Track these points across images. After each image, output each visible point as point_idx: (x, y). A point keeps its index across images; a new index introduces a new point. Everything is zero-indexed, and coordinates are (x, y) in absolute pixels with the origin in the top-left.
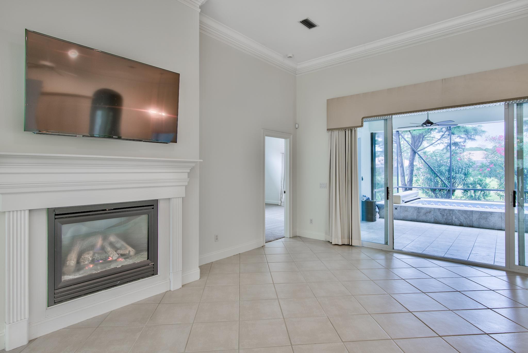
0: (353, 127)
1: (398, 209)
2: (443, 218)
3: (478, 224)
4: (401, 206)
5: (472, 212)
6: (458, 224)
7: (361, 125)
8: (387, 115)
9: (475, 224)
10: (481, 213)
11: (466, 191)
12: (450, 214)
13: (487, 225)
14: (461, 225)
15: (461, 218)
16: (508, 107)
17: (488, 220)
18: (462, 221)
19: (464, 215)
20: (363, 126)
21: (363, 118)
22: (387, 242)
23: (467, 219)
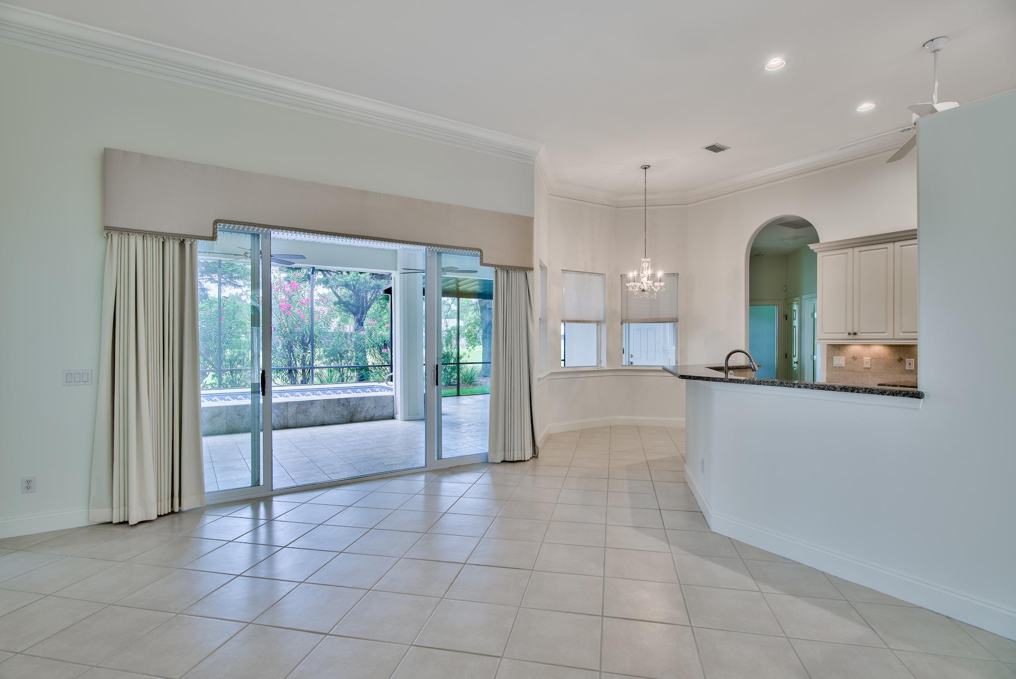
0: (190, 236)
3: (294, 422)
9: (291, 422)
10: (300, 404)
17: (308, 414)
19: (276, 411)
20: (216, 240)
21: (216, 222)
22: (259, 480)
23: (280, 416)
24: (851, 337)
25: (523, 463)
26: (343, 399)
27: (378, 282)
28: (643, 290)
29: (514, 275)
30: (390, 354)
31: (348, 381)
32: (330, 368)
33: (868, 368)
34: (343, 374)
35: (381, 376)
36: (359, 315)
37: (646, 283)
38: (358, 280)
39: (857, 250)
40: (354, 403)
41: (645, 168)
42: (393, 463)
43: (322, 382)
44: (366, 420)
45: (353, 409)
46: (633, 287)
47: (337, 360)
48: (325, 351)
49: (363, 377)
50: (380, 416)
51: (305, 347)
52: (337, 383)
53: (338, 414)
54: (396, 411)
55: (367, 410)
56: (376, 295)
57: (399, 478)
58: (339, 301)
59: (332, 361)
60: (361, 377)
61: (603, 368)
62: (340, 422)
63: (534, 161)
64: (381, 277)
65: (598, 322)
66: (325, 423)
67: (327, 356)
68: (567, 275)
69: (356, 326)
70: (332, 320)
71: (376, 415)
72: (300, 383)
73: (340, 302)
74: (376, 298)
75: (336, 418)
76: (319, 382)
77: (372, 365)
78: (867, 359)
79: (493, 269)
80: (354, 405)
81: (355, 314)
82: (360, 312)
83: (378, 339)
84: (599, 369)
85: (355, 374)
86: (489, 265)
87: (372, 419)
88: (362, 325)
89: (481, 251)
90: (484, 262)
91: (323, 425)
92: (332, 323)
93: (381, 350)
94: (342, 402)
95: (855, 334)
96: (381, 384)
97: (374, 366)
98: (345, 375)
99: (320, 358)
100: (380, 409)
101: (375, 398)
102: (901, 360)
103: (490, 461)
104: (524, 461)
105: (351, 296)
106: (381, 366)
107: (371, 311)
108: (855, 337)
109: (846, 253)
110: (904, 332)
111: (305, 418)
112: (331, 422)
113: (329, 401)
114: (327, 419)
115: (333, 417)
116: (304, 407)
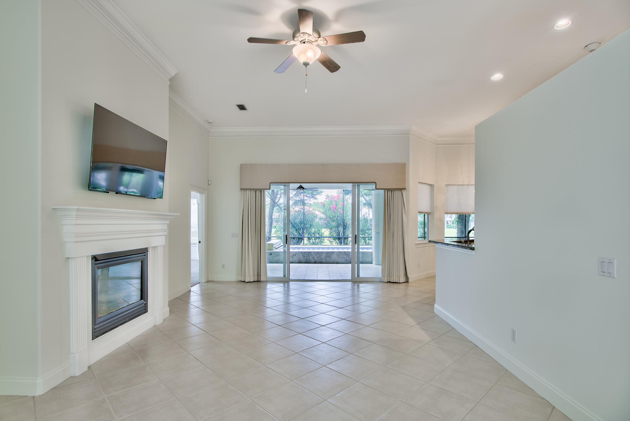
0: (263, 189)
1: (273, 254)
2: (304, 259)
4: (275, 252)
5: (322, 252)
6: (313, 262)
7: (269, 188)
8: (287, 183)
9: (324, 261)
10: (327, 253)
11: (309, 238)
12: (309, 255)
13: (330, 261)
14: (315, 263)
15: (315, 258)
16: (353, 187)
17: (331, 257)
18: (316, 260)
19: (317, 255)
21: (270, 183)
22: (285, 275)
25: (399, 284)
26: (347, 252)
29: (395, 193)
54: (373, 260)
62: (345, 263)
63: (409, 134)
66: (339, 263)
68: (450, 187)
71: (363, 261)
79: (383, 191)
86: (380, 189)
89: (375, 183)
90: (377, 188)
91: (337, 263)
100: (366, 258)
103: (382, 281)
104: (399, 283)
112: (341, 262)
113: (340, 252)
114: (339, 261)
115: (342, 260)
116: (329, 254)
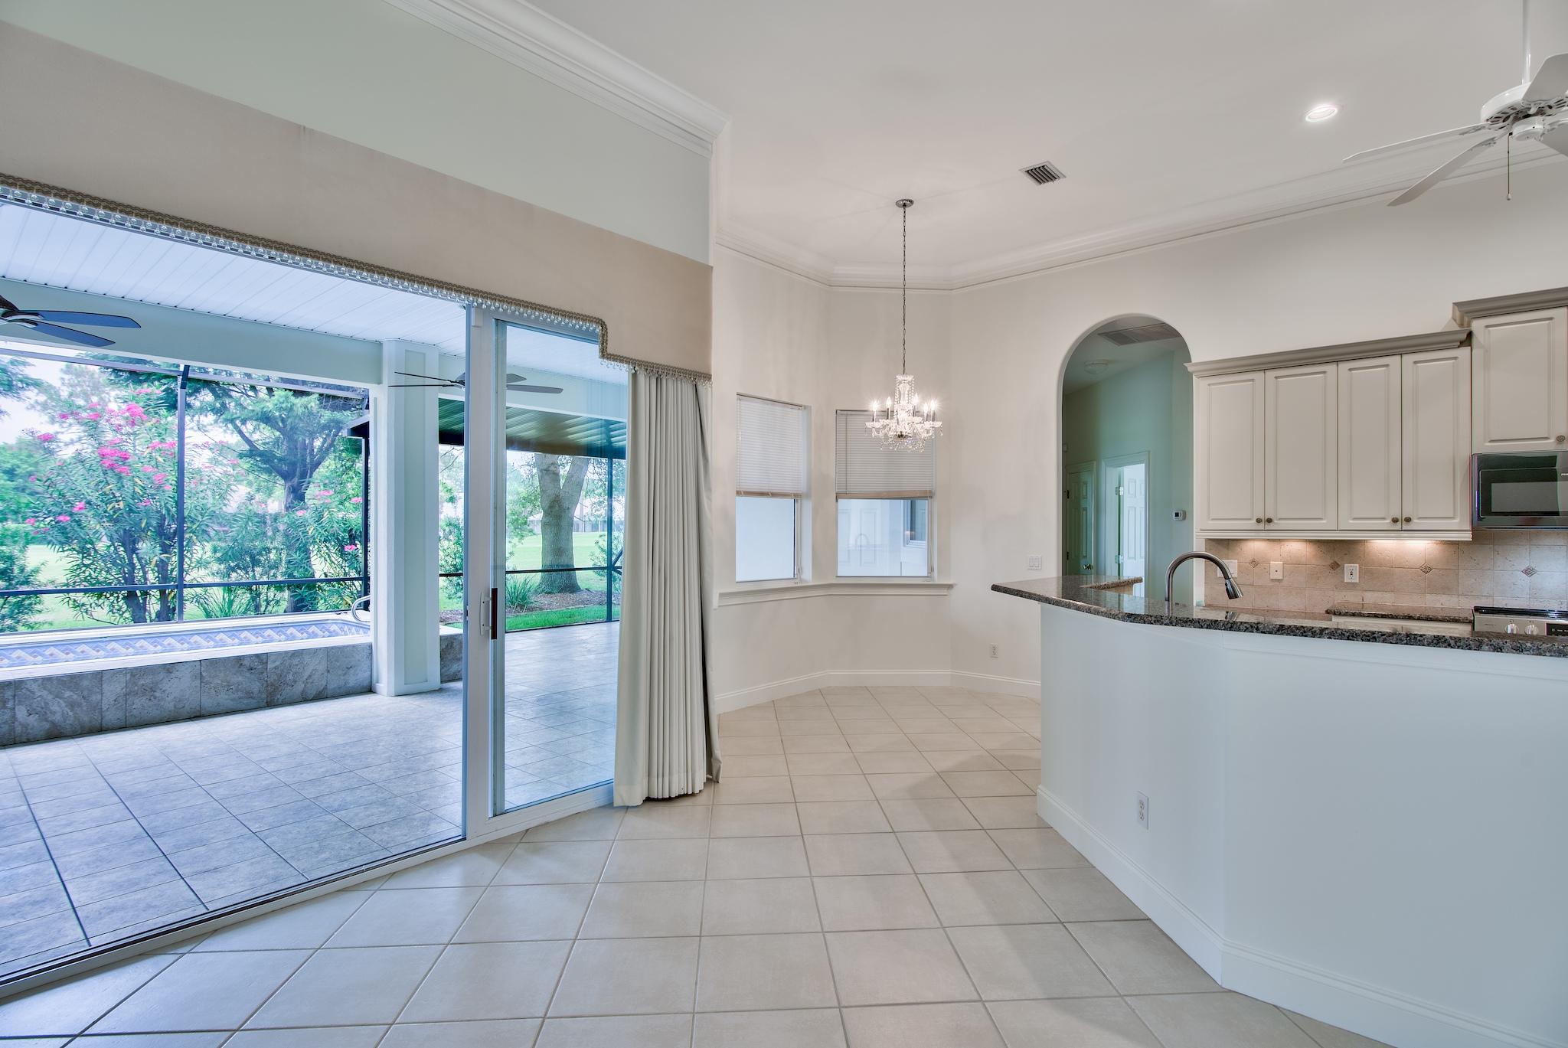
3: (120, 714)
9: (111, 716)
10: (135, 673)
15: (54, 708)
17: (157, 694)
18: (58, 718)
19: (67, 694)
23: (80, 705)
24: (1261, 526)
25: (690, 800)
26: (249, 656)
27: (338, 415)
28: (901, 436)
29: (670, 386)
30: (361, 557)
31: (270, 608)
32: (228, 587)
33: (1279, 581)
34: (259, 595)
35: (342, 599)
36: (296, 480)
37: (904, 422)
38: (291, 409)
39: (1271, 374)
40: (278, 663)
41: (905, 205)
42: (374, 820)
43: (209, 615)
44: (305, 699)
45: (276, 677)
46: (878, 430)
47: (245, 569)
48: (215, 551)
49: (302, 600)
50: (340, 688)
51: (167, 542)
52: (244, 614)
53: (237, 691)
54: (378, 676)
55: (310, 676)
56: (333, 441)
57: (393, 883)
58: (251, 451)
59: (233, 570)
60: (299, 601)
61: (806, 581)
62: (243, 707)
63: (708, 149)
64: (346, 404)
65: (796, 497)
66: (203, 712)
67: (220, 561)
68: (747, 404)
69: (289, 501)
70: (232, 487)
71: (331, 687)
72: (153, 616)
73: (253, 452)
74: (332, 445)
75: (232, 700)
76: (201, 613)
77: (323, 577)
78: (1276, 564)
79: (627, 371)
80: (275, 668)
81: (286, 477)
82: (298, 473)
83: (335, 525)
84: (799, 585)
85: (286, 594)
86: (620, 359)
87: (320, 696)
88: (302, 498)
89: (603, 325)
90: (610, 350)
91: (197, 716)
92: (232, 494)
93: (343, 547)
94: (246, 662)
95: (1269, 521)
96: (343, 616)
97: (328, 581)
98: (263, 597)
99: (202, 564)
100: (340, 672)
101: (328, 651)
102: (1335, 566)
103: (617, 802)
105: (277, 440)
106: (344, 580)
107: (322, 471)
108: (1271, 526)
109: (1253, 380)
110: (1355, 519)
111: (150, 703)
112: (218, 709)
113: (213, 662)
114: (208, 703)
115: (225, 699)
116: (147, 680)
